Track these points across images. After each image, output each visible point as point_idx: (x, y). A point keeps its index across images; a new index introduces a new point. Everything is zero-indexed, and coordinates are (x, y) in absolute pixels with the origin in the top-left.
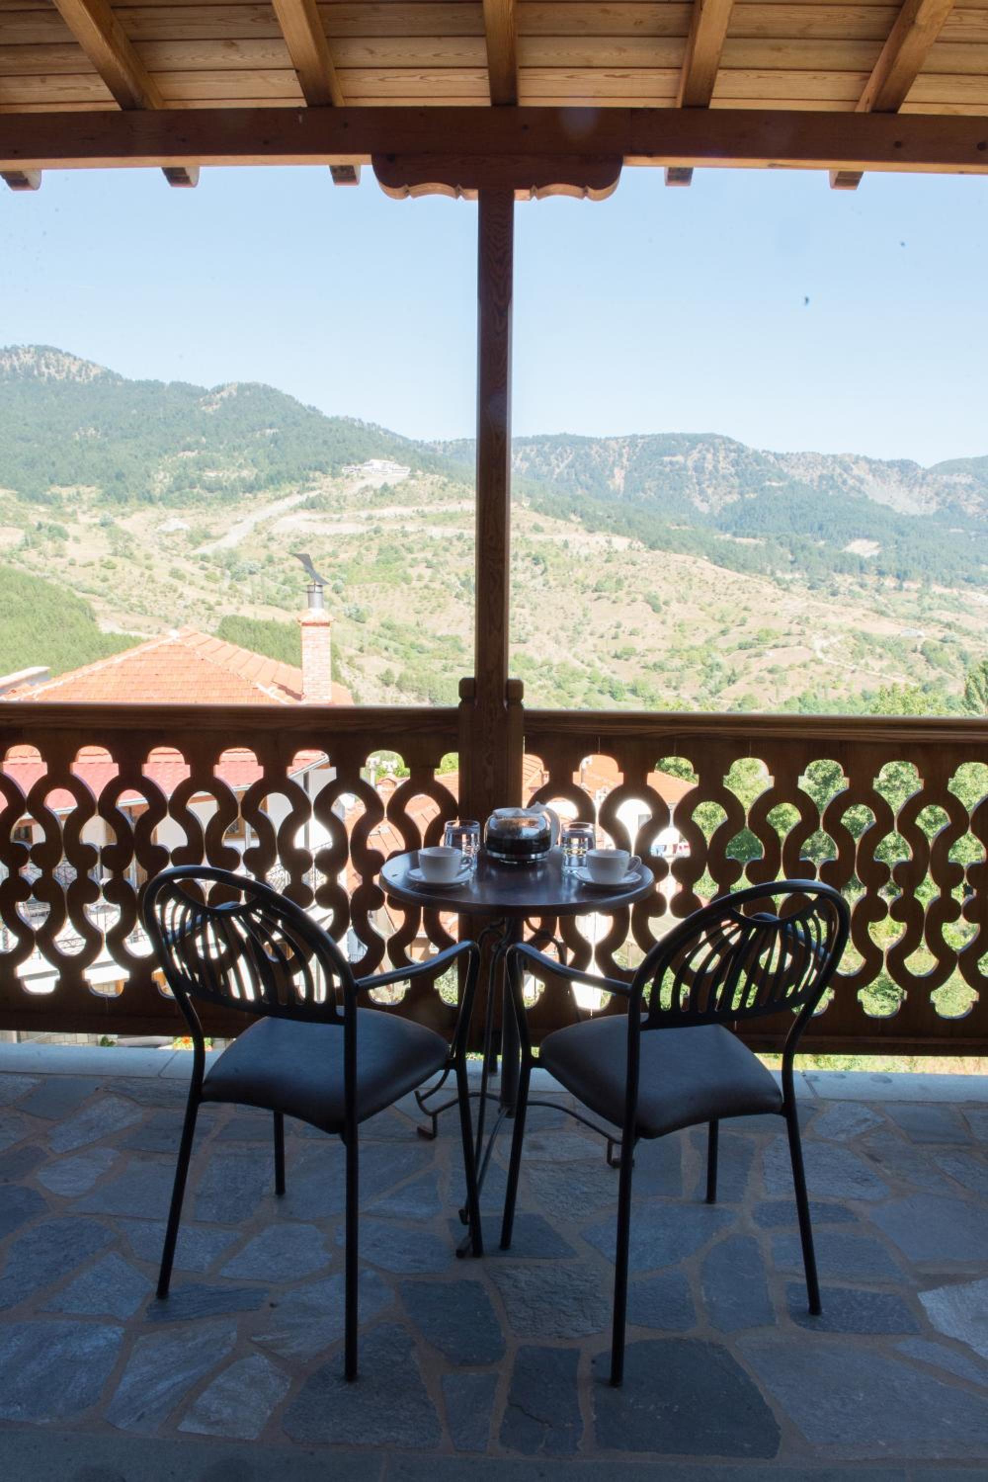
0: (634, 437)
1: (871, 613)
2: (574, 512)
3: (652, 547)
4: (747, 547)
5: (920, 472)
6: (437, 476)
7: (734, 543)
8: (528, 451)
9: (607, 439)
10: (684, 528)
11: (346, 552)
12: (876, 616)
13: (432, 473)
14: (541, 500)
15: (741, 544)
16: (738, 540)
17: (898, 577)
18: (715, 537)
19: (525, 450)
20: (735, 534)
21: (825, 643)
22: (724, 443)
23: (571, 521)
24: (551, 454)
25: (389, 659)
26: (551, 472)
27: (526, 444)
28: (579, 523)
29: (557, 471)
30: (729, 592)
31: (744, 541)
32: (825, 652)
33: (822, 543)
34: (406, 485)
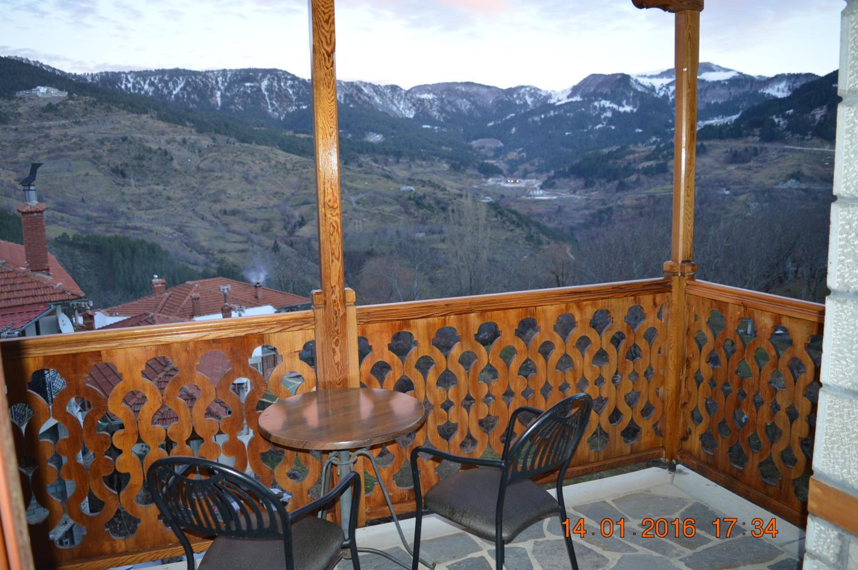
0: (224, 71)
1: (382, 177)
2: (188, 119)
3: (243, 141)
4: (303, 139)
5: (403, 92)
6: (88, 97)
7: (295, 137)
8: (153, 79)
9: (206, 72)
10: (263, 128)
11: (24, 152)
12: (385, 179)
13: (84, 95)
14: (165, 112)
15: (299, 138)
16: (297, 135)
17: (396, 155)
18: (283, 134)
19: (150, 79)
20: (296, 132)
21: (357, 198)
22: (284, 74)
23: (186, 126)
24: (170, 81)
25: (64, 226)
26: (170, 93)
27: (151, 75)
28: (192, 127)
29: (174, 92)
30: (295, 168)
31: (302, 136)
32: (358, 203)
33: (350, 136)
34: (66, 104)
